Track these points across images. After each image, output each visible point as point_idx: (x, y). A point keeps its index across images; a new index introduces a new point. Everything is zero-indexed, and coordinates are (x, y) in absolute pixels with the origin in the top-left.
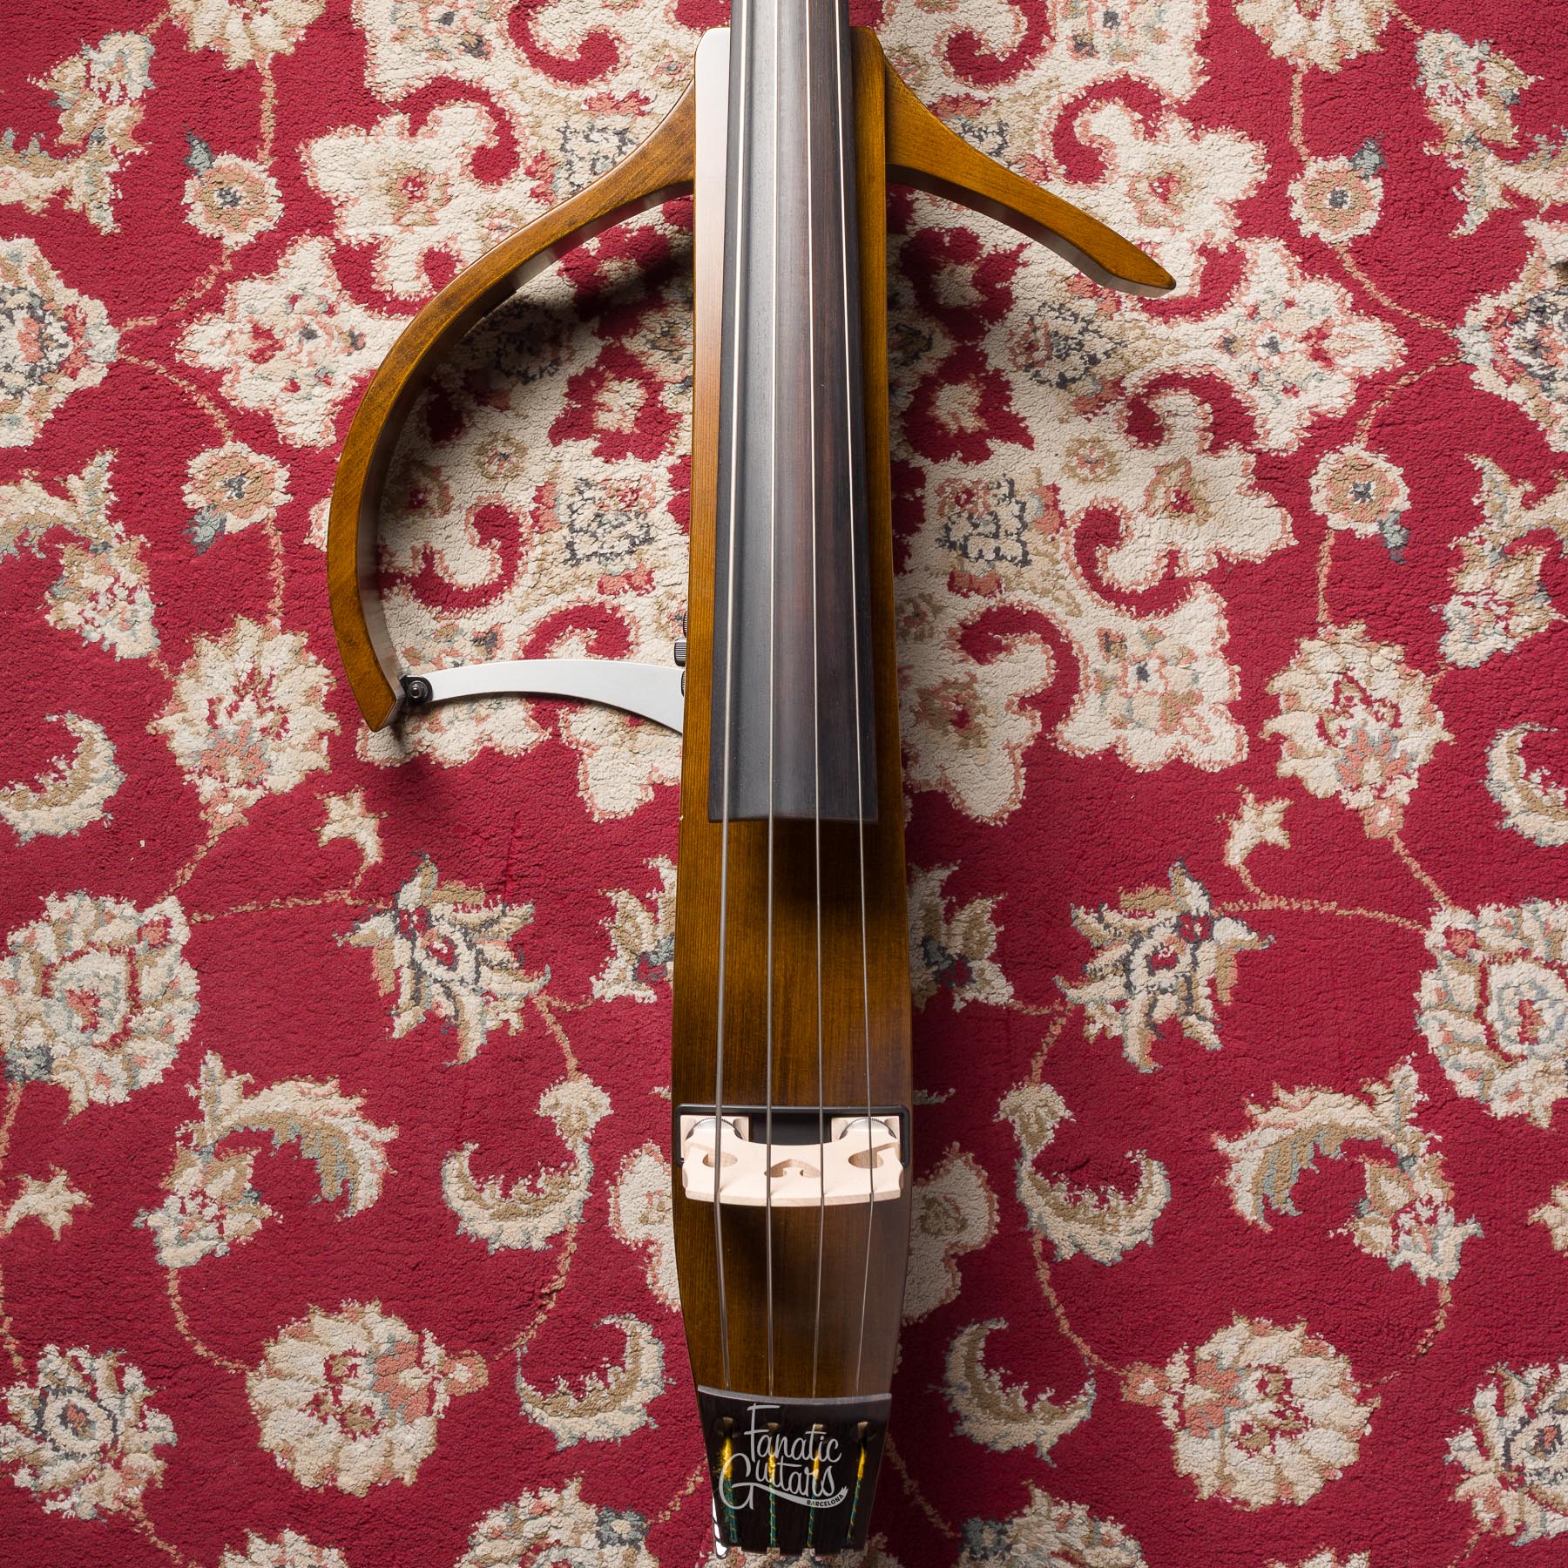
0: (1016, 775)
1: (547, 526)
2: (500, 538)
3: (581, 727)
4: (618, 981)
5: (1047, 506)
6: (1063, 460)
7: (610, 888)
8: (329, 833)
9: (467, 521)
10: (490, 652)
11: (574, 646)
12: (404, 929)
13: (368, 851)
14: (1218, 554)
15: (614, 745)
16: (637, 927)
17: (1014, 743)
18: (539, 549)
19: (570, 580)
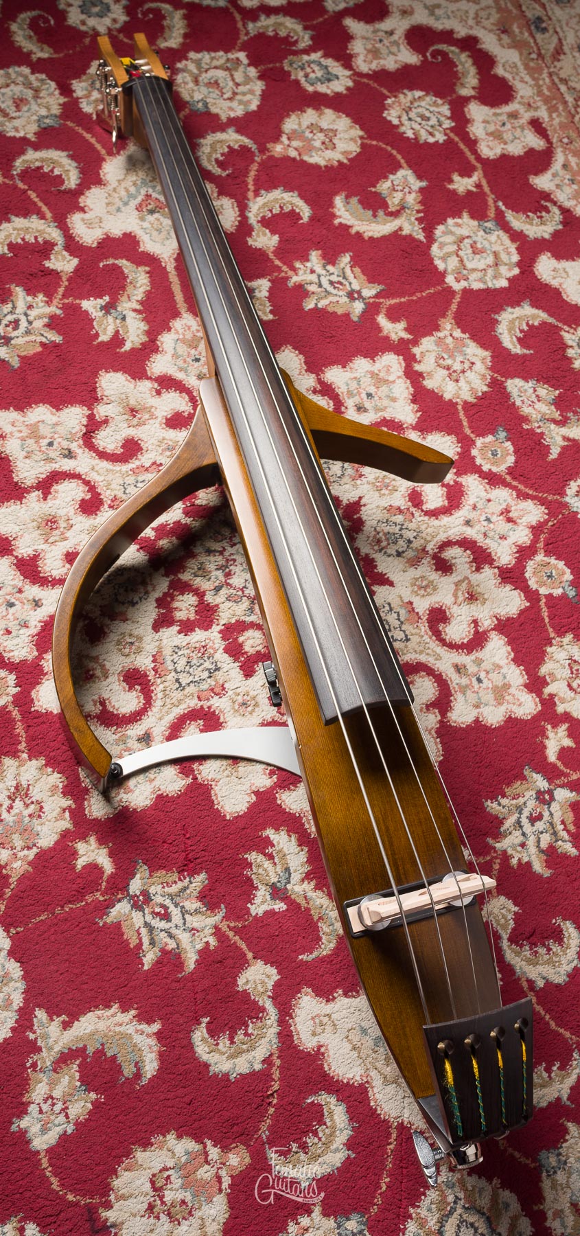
0: (436, 743)
1: (163, 673)
2: (140, 685)
3: (207, 771)
4: (263, 902)
5: (410, 611)
6: (410, 589)
7: (246, 853)
8: (80, 863)
9: (119, 680)
10: (148, 744)
11: (192, 731)
12: (136, 906)
13: (105, 867)
14: (496, 617)
15: (228, 777)
16: (265, 870)
17: (430, 727)
18: (161, 687)
19: (182, 698)
